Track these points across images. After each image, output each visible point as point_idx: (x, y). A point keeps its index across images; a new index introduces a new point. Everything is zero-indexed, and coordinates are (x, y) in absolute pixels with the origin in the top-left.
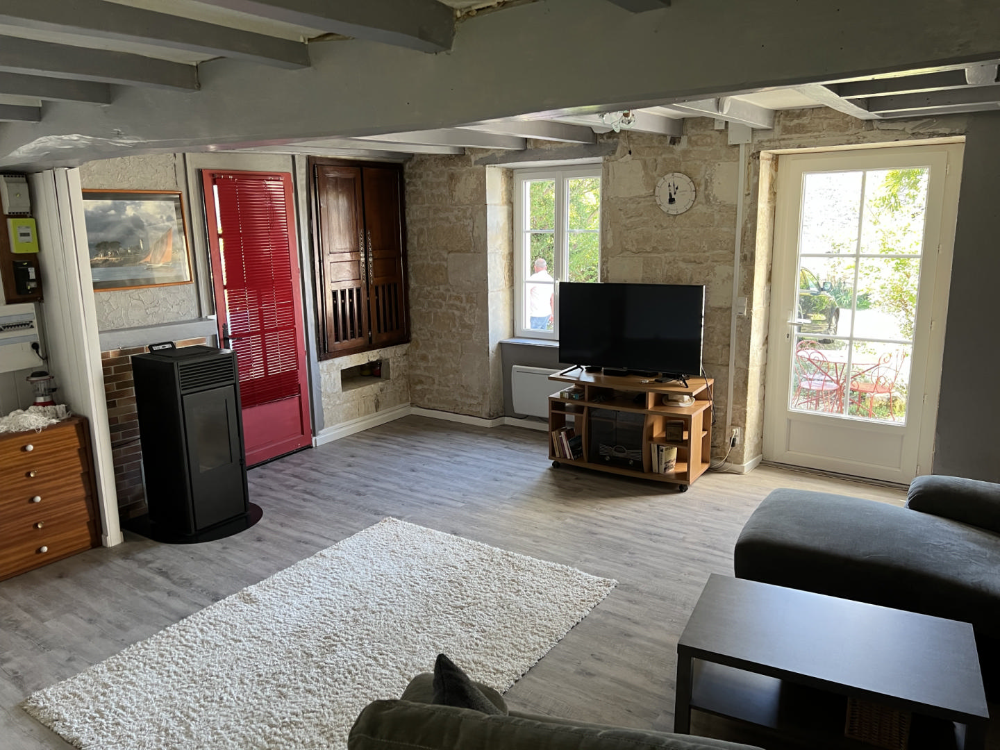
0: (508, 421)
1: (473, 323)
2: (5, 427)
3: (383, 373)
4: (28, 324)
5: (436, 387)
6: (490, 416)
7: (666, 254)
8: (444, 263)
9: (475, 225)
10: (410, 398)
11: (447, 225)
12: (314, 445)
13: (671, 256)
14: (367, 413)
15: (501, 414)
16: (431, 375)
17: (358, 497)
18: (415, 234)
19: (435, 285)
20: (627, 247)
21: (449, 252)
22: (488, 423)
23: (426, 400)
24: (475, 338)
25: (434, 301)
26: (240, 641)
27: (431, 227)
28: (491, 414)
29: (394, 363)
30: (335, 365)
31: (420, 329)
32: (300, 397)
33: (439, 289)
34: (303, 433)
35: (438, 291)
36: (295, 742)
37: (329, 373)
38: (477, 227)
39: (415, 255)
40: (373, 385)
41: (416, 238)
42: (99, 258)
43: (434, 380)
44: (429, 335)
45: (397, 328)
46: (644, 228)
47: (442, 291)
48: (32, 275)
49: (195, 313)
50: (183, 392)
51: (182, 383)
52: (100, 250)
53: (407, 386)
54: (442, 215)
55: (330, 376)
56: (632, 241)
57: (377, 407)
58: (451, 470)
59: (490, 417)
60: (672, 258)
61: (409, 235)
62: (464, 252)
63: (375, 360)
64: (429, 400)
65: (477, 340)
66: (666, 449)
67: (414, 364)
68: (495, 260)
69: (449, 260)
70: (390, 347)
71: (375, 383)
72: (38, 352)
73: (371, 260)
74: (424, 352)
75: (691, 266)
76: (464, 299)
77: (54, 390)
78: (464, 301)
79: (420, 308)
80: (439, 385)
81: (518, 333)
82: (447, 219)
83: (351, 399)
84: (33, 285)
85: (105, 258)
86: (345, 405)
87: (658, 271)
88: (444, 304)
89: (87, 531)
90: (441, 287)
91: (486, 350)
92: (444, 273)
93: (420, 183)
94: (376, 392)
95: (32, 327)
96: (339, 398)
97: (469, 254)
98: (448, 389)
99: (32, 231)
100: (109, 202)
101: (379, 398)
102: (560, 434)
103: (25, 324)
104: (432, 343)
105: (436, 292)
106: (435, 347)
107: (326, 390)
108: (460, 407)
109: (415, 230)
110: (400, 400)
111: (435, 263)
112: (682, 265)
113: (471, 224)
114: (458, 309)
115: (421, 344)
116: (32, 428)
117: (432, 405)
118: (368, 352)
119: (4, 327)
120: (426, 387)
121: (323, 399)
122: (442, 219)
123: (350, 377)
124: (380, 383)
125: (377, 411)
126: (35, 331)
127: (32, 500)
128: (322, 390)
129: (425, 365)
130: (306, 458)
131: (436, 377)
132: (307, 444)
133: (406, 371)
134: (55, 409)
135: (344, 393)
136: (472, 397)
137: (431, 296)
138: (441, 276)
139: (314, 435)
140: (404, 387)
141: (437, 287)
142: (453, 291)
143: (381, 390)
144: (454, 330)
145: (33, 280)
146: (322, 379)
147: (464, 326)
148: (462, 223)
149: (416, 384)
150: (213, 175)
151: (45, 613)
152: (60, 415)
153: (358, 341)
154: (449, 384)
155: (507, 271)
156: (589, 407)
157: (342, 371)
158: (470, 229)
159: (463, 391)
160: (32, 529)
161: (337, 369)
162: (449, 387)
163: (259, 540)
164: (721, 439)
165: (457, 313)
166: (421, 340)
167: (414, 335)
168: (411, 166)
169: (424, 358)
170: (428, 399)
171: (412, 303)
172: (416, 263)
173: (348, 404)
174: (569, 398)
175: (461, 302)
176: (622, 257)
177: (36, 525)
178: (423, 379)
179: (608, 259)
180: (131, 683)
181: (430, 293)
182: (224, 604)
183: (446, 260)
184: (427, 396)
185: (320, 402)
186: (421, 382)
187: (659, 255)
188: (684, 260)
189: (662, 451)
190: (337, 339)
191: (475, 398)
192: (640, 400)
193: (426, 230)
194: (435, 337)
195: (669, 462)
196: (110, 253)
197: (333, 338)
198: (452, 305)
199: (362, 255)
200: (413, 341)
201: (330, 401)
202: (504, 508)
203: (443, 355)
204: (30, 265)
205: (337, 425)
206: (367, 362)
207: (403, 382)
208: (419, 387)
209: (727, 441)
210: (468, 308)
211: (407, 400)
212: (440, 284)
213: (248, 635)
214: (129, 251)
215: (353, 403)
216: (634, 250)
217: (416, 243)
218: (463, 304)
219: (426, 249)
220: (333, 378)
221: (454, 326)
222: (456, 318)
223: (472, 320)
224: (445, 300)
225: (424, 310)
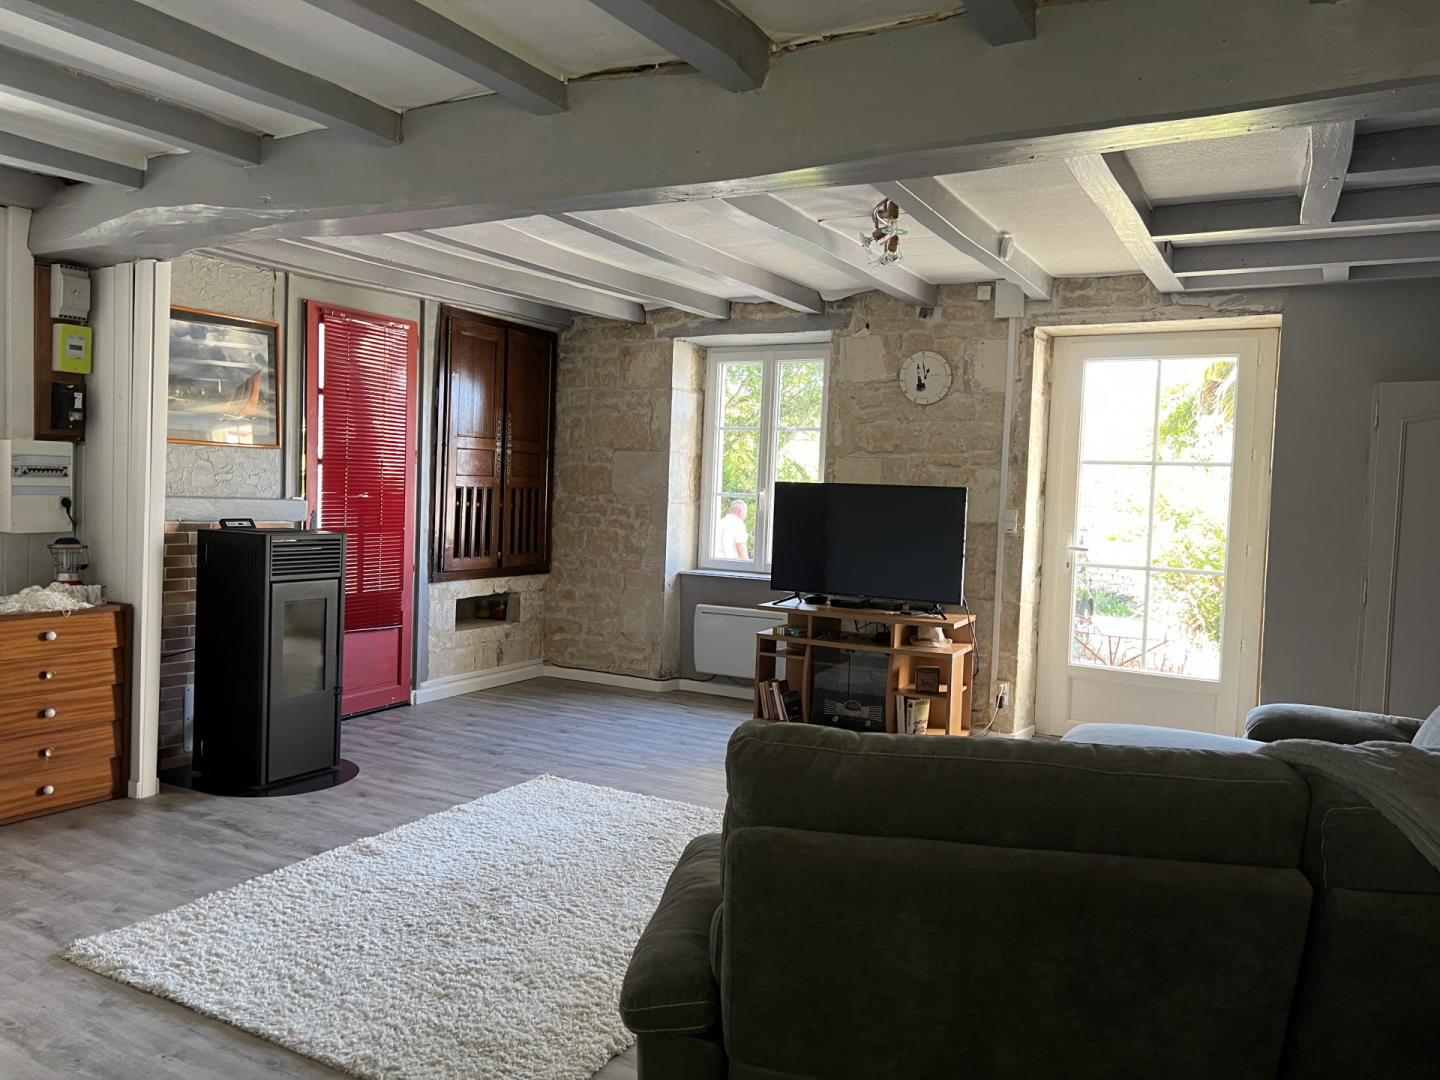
0: (685, 685)
1: (644, 545)
3: (510, 613)
4: (61, 471)
5: (583, 636)
7: (913, 455)
8: (608, 466)
9: (655, 415)
10: (543, 654)
11: (614, 415)
12: (412, 703)
13: (919, 457)
14: (485, 665)
15: (675, 675)
16: (577, 620)
17: (492, 756)
18: (567, 427)
19: (593, 495)
20: (860, 445)
21: (616, 450)
22: (657, 686)
23: (567, 656)
24: (647, 566)
25: (589, 515)
26: (369, 892)
27: (591, 416)
28: (663, 673)
29: (526, 599)
30: (450, 591)
31: (566, 555)
32: (400, 630)
33: (597, 500)
34: (399, 683)
35: (594, 502)
37: (441, 601)
38: (657, 417)
39: (566, 454)
40: (496, 628)
41: (569, 432)
43: (581, 626)
44: (578, 563)
45: (535, 550)
46: (883, 421)
47: (601, 501)
48: (78, 404)
49: (277, 489)
50: (273, 578)
51: (274, 565)
53: (541, 634)
54: (609, 402)
55: (442, 607)
56: (867, 438)
57: (500, 659)
59: (661, 678)
60: (921, 460)
61: (559, 428)
62: (636, 450)
63: (502, 592)
64: (572, 655)
65: (647, 569)
66: (917, 704)
67: (553, 604)
68: (679, 462)
69: (614, 460)
70: (523, 577)
71: (499, 625)
72: (68, 512)
73: (509, 452)
74: (569, 587)
75: (944, 471)
76: (633, 512)
77: (84, 567)
79: (567, 525)
80: (588, 633)
81: (702, 564)
82: (615, 407)
83: (466, 642)
84: (75, 417)
86: (457, 651)
87: (901, 476)
88: (603, 520)
89: (109, 773)
90: (601, 498)
91: (661, 583)
92: (606, 478)
93: (580, 359)
94: (499, 637)
95: (66, 475)
96: (450, 639)
97: (644, 453)
98: (601, 639)
99: (86, 344)
101: (503, 646)
102: (771, 686)
103: (57, 470)
104: (581, 574)
105: (593, 504)
106: (587, 580)
107: (434, 625)
108: (618, 664)
109: (568, 422)
110: (531, 654)
111: (594, 464)
112: (933, 469)
113: (649, 414)
114: (622, 526)
115: (565, 576)
116: (57, 608)
117: (576, 662)
118: (494, 580)
119: (30, 470)
120: (568, 636)
121: (430, 637)
122: (607, 406)
123: (470, 612)
124: (506, 626)
125: (498, 665)
126: (69, 482)
127: (42, 714)
128: (430, 625)
129: (569, 605)
130: (404, 716)
131: (585, 622)
132: (404, 699)
133: (540, 613)
134: (86, 590)
135: (458, 633)
136: (636, 649)
137: (586, 509)
138: (601, 482)
139: (414, 688)
140: (536, 635)
141: (594, 497)
142: (618, 502)
143: (507, 636)
144: (615, 556)
145: (77, 410)
146: (432, 608)
147: (630, 549)
148: (635, 411)
149: (555, 632)
150: (320, 309)
151: (63, 864)
152: (93, 599)
153: (483, 561)
154: (603, 632)
155: (692, 479)
156: (812, 646)
157: (458, 601)
158: (647, 419)
159: (623, 641)
160: (36, 756)
161: (452, 597)
162: (602, 635)
163: (362, 795)
164: (984, 700)
165: (621, 532)
166: (566, 570)
167: (555, 564)
168: (568, 337)
169: (569, 595)
170: (570, 653)
171: (556, 519)
172: (566, 465)
173: (462, 650)
174: (786, 635)
175: (629, 517)
176: (854, 457)
177: (42, 753)
178: (565, 625)
179: (834, 460)
180: (221, 931)
181: (583, 505)
182: (334, 855)
183: (610, 461)
184: (569, 650)
185: (426, 641)
186: (561, 629)
187: (902, 456)
188: (935, 463)
189: (911, 706)
190: (456, 554)
191: (641, 650)
192: (884, 638)
193: (583, 420)
194: (586, 566)
195: (918, 723)
197: (451, 552)
198: (615, 521)
199: (499, 444)
200: (553, 571)
201: (439, 641)
203: (597, 590)
204: (76, 389)
205: (445, 678)
206: (492, 593)
207: (536, 628)
208: (557, 637)
209: (992, 700)
210: (637, 524)
211: (540, 655)
212: (599, 493)
213: (379, 886)
214: (203, 393)
215: (469, 649)
216: (870, 449)
217: (568, 438)
218: (631, 520)
219: (581, 446)
220: (445, 609)
221: (616, 550)
222: (620, 538)
223: (643, 542)
224: (604, 514)
225: (573, 529)
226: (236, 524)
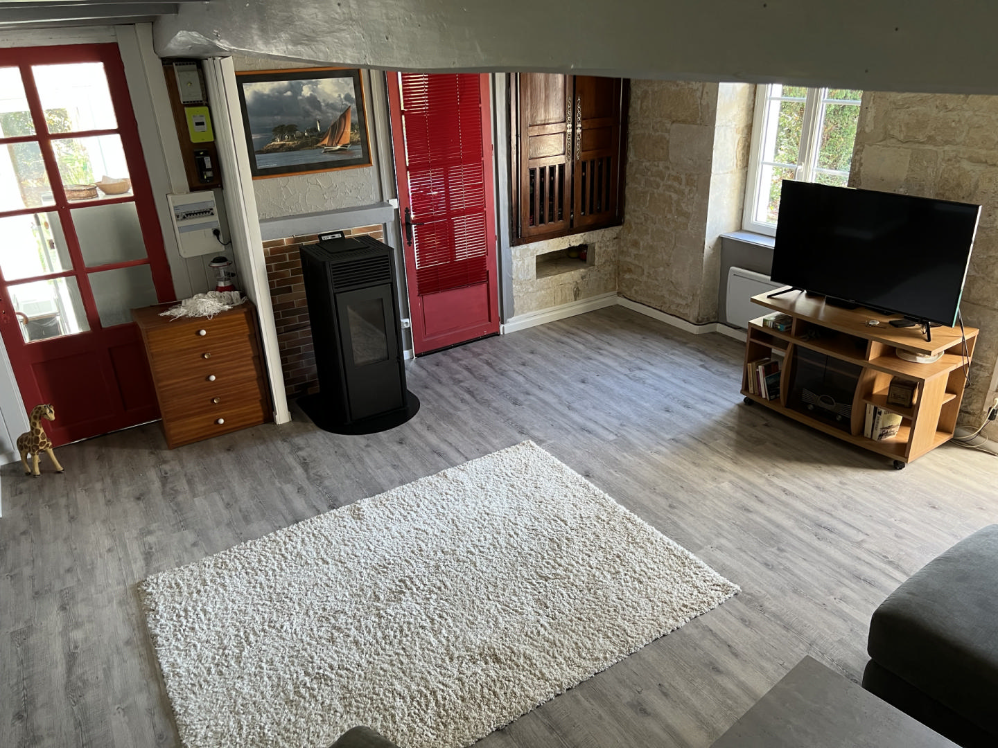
0: (720, 328)
1: (690, 211)
2: (186, 310)
3: (589, 257)
4: (209, 212)
5: (644, 278)
6: (698, 321)
7: (946, 148)
8: (667, 135)
9: (706, 90)
10: (617, 288)
11: (673, 88)
12: (502, 333)
13: (953, 151)
14: (564, 301)
15: (713, 320)
16: (641, 265)
18: (638, 98)
19: (655, 161)
20: (892, 133)
21: (673, 122)
22: (695, 329)
23: (633, 291)
24: (692, 229)
25: (652, 179)
26: (328, 563)
27: (656, 89)
28: (700, 319)
29: (600, 248)
30: (529, 250)
31: (635, 211)
32: (488, 285)
33: (658, 166)
34: (490, 320)
35: (657, 168)
36: (317, 701)
37: (522, 259)
38: (707, 93)
39: (637, 123)
40: (573, 272)
41: (639, 102)
42: (276, 143)
43: (643, 270)
44: (643, 219)
45: (607, 209)
46: (920, 108)
47: (661, 168)
48: (208, 165)
49: (375, 197)
50: (336, 290)
52: (277, 134)
53: (615, 273)
55: (523, 263)
56: (900, 126)
57: (577, 295)
58: (623, 387)
59: (698, 323)
60: (954, 153)
61: (632, 100)
62: (689, 123)
63: (578, 245)
64: (636, 292)
65: (693, 231)
66: (885, 413)
67: (625, 249)
68: (725, 135)
69: (671, 131)
70: (597, 231)
71: (577, 269)
72: (218, 239)
73: (579, 131)
74: (636, 237)
75: (979, 168)
76: (684, 180)
77: (233, 275)
78: (684, 182)
79: (636, 186)
80: (648, 277)
81: (745, 227)
82: (674, 82)
83: (546, 287)
84: (209, 174)
85: (282, 143)
86: (538, 293)
87: (930, 171)
88: (661, 184)
89: (260, 408)
90: (661, 165)
91: (702, 245)
92: (665, 147)
94: (576, 279)
95: (212, 214)
96: (532, 285)
97: (694, 127)
98: (656, 282)
99: (207, 120)
100: (285, 83)
101: (579, 286)
102: (757, 367)
103: (206, 212)
104: (644, 228)
105: (655, 169)
106: (648, 234)
107: (517, 276)
108: (668, 305)
109: (639, 93)
110: (606, 288)
111: (657, 134)
112: (966, 165)
113: (701, 89)
114: (676, 192)
115: (634, 228)
116: (205, 314)
117: (639, 299)
118: (570, 237)
119: (187, 215)
120: (635, 277)
121: (514, 286)
123: (547, 263)
124: (582, 270)
125: (576, 300)
126: (216, 218)
127: (208, 378)
128: (514, 277)
129: (636, 253)
130: (488, 348)
131: (646, 267)
132: (494, 331)
133: (614, 256)
134: (230, 295)
135: (538, 280)
136: (681, 296)
137: (649, 173)
138: (661, 150)
139: (503, 323)
140: (610, 274)
141: (656, 163)
142: (673, 170)
143: (583, 277)
144: (669, 216)
145: (209, 170)
146: (514, 265)
147: (680, 213)
149: (625, 272)
151: (201, 488)
152: (235, 301)
153: (559, 224)
154: (658, 278)
155: (740, 148)
156: (795, 346)
157: (537, 256)
158: (699, 94)
159: (673, 288)
160: (209, 403)
161: (532, 254)
162: (657, 280)
163: (401, 442)
164: (980, 405)
165: (675, 196)
166: (635, 223)
167: (627, 217)
169: (635, 244)
170: (635, 290)
171: (628, 180)
172: (637, 132)
173: (543, 292)
174: (773, 328)
175: (681, 184)
176: (884, 146)
177: (213, 400)
178: (633, 268)
179: (863, 146)
180: (224, 586)
181: (649, 170)
182: (335, 514)
183: (668, 131)
184: (635, 288)
185: (511, 289)
186: (630, 271)
187: (935, 149)
188: (970, 159)
189: (880, 413)
190: (533, 223)
191: (685, 298)
192: (861, 347)
193: (650, 92)
194: (649, 222)
195: (889, 427)
196: (286, 137)
197: (528, 222)
198: (670, 186)
199: (570, 125)
200: (625, 224)
201: (522, 288)
202: (657, 452)
203: (655, 243)
204: (206, 154)
205: (528, 313)
206: (569, 246)
207: (609, 268)
208: (627, 276)
209: (985, 410)
210: (687, 191)
211: (614, 289)
212: (660, 160)
213: (337, 558)
214: (306, 134)
215: (548, 291)
216: (902, 138)
217: (639, 107)
218: (683, 187)
219: (648, 117)
220: (526, 264)
221: (670, 211)
222: (673, 202)
223: (689, 207)
224: (663, 179)
225: (640, 189)
226: (330, 237)
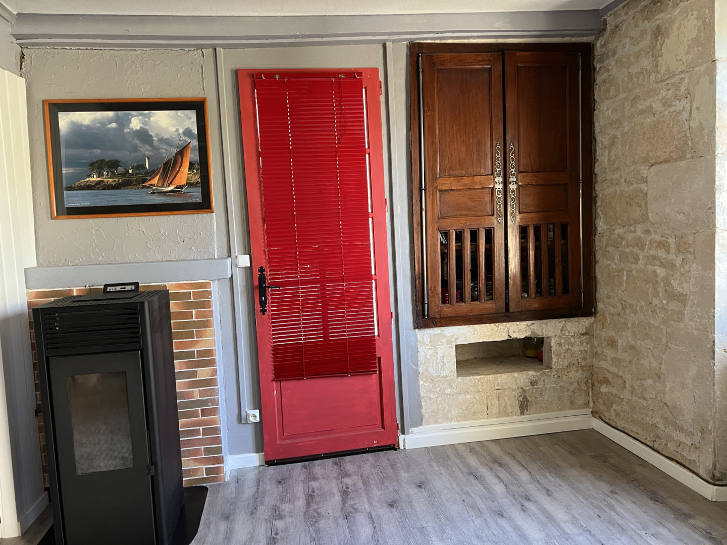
1: (686, 291)
3: (545, 358)
5: (627, 394)
6: (714, 476)
8: (643, 186)
9: (695, 105)
10: (591, 404)
11: (649, 120)
12: (402, 447)
14: (504, 412)
16: (621, 374)
18: (605, 148)
19: (631, 225)
21: (651, 166)
23: (613, 413)
25: (628, 250)
27: (626, 129)
28: (718, 475)
29: (560, 345)
30: (445, 336)
31: (608, 297)
32: (380, 376)
33: (635, 231)
34: (383, 427)
35: (633, 235)
38: (698, 108)
40: (516, 374)
41: (607, 152)
42: (92, 179)
43: (624, 383)
44: (620, 308)
45: (566, 290)
47: (639, 233)
52: (93, 170)
53: (587, 382)
54: (642, 105)
55: (436, 353)
57: (524, 406)
59: (714, 481)
62: (676, 160)
63: (523, 337)
65: (692, 323)
67: (599, 350)
69: (649, 180)
70: (553, 321)
71: (522, 370)
73: (513, 187)
74: (612, 334)
76: (673, 246)
78: (673, 250)
79: (609, 263)
80: (632, 393)
82: (650, 111)
83: (473, 389)
85: (99, 179)
86: (461, 397)
88: (641, 257)
90: (639, 229)
92: (643, 203)
93: (613, 63)
94: (522, 385)
96: (450, 386)
97: (683, 163)
98: (644, 402)
101: (527, 394)
104: (622, 320)
105: (630, 237)
106: (628, 328)
107: (427, 371)
110: (572, 402)
111: (631, 188)
113: (688, 107)
114: (662, 265)
115: (609, 320)
117: (621, 424)
118: (509, 324)
120: (614, 391)
121: (421, 383)
122: (642, 112)
124: (531, 373)
125: (522, 413)
128: (420, 370)
129: (613, 355)
131: (628, 377)
132: (389, 443)
133: (584, 359)
135: (460, 379)
136: (682, 430)
137: (624, 243)
138: (638, 209)
139: (403, 433)
140: (579, 384)
141: (632, 228)
142: (656, 232)
143: (533, 383)
144: (655, 301)
147: (672, 295)
148: (672, 109)
149: (601, 382)
150: (253, 76)
153: (486, 306)
154: (647, 396)
157: (458, 346)
158: (685, 115)
161: (449, 342)
162: (645, 399)
165: (661, 272)
166: (610, 314)
167: (600, 306)
168: (603, 43)
169: (612, 343)
170: (615, 410)
171: (599, 256)
172: (606, 192)
173: (468, 396)
175: (668, 252)
178: (610, 377)
181: (622, 238)
183: (645, 180)
184: (614, 407)
185: (416, 387)
186: (606, 381)
190: (447, 301)
191: (689, 434)
193: (619, 137)
194: (628, 311)
196: (105, 173)
197: (438, 298)
198: (654, 258)
200: (598, 315)
201: (434, 387)
203: (639, 342)
205: (445, 424)
206: (506, 338)
207: (576, 375)
208: (604, 389)
210: (678, 262)
211: (586, 405)
212: (637, 222)
214: (130, 171)
215: (477, 396)
217: (606, 160)
218: (672, 257)
219: (618, 168)
220: (440, 354)
221: (656, 294)
222: (659, 280)
223: (684, 285)
224: (642, 248)
225: (614, 267)
226: (118, 288)
